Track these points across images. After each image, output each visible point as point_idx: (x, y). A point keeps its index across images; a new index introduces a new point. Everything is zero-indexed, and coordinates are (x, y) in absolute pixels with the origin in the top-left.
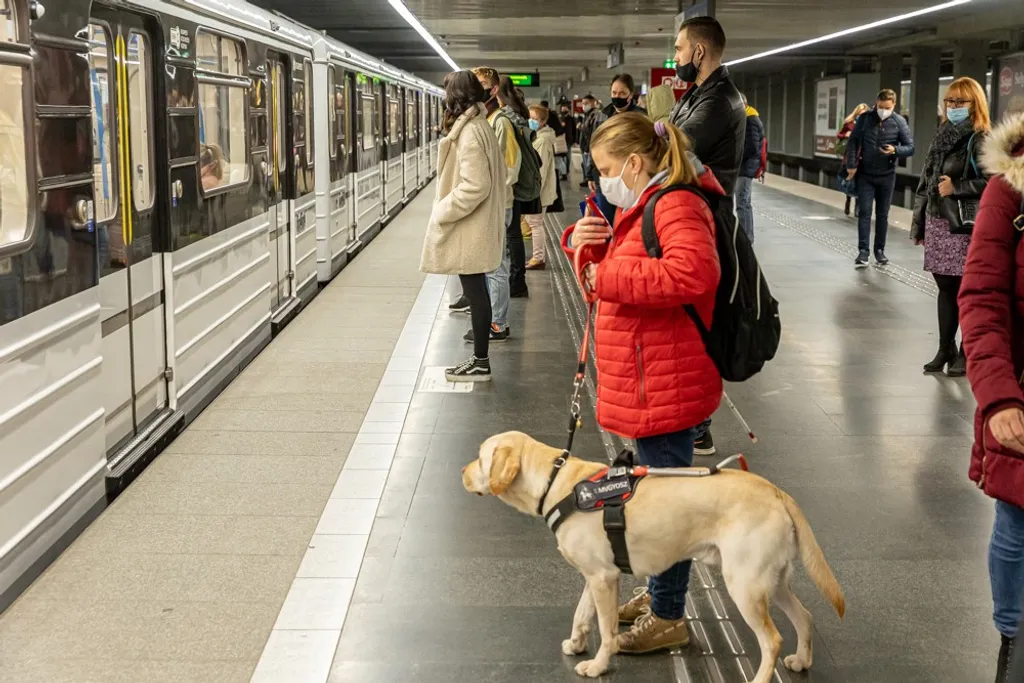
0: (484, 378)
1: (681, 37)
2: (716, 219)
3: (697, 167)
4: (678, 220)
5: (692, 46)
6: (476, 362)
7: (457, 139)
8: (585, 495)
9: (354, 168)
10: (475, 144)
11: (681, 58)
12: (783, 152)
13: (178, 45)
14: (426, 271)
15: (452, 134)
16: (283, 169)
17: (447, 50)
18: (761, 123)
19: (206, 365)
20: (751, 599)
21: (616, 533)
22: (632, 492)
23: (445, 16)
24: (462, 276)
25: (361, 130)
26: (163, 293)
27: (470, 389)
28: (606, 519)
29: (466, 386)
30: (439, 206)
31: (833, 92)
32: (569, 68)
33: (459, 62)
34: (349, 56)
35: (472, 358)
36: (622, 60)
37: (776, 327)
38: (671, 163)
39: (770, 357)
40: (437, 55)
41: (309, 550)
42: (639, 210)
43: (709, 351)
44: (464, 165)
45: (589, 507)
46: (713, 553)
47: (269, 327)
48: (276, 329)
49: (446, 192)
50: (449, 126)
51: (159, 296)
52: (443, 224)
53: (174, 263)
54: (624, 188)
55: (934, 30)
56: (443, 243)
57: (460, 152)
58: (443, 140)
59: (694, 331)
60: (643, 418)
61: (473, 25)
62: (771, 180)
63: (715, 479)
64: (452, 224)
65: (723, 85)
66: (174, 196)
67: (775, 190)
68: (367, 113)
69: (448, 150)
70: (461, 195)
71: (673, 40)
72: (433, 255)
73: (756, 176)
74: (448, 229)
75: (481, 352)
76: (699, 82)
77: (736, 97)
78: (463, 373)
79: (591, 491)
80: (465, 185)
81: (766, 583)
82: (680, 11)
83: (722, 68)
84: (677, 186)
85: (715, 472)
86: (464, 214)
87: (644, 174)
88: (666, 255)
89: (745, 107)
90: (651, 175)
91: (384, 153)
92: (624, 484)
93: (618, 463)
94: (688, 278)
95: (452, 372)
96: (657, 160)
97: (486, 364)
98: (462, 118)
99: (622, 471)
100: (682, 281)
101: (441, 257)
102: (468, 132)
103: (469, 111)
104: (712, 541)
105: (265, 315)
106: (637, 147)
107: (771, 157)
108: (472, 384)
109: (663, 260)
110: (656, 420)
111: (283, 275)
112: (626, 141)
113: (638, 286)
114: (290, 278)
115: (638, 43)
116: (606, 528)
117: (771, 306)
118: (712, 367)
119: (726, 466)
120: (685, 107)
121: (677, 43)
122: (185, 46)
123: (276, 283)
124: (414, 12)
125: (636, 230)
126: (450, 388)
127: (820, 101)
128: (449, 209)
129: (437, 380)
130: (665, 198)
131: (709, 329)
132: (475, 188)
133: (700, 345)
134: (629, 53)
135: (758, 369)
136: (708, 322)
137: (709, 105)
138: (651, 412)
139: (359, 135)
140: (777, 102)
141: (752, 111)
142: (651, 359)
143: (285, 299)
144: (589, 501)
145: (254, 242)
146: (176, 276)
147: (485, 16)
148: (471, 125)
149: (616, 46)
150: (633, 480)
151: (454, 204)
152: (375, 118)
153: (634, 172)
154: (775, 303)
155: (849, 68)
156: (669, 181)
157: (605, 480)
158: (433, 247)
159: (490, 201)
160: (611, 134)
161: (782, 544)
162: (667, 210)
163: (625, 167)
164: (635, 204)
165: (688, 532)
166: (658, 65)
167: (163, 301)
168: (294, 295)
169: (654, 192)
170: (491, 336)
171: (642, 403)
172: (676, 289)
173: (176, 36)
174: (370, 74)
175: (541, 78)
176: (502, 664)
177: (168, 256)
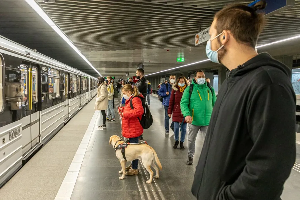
0: (105, 128)
1: (137, 72)
2: (142, 102)
3: (139, 93)
4: (136, 102)
5: (139, 73)
6: (103, 125)
7: (100, 88)
8: (119, 147)
9: (81, 94)
10: (103, 89)
11: (137, 75)
12: (155, 90)
13: (44, 70)
14: (95, 110)
15: (99, 87)
16: (68, 94)
17: (100, 73)
18: (151, 85)
19: (49, 133)
20: (147, 166)
21: (123, 153)
22: (127, 147)
23: (99, 68)
24: (101, 111)
25: (83, 86)
26: (39, 119)
27: (102, 130)
28: (122, 151)
29: (102, 129)
30: (97, 99)
31: (163, 80)
32: (120, 76)
33: (102, 75)
34: (80, 73)
35: (103, 124)
36: (128, 75)
37: (152, 120)
38: (135, 92)
39: (151, 125)
40: (98, 74)
41: (74, 158)
42: (129, 100)
43: (141, 124)
44: (102, 92)
45: (120, 149)
46: (140, 158)
47: (64, 123)
48: (65, 124)
49: (99, 96)
50: (99, 86)
51: (38, 120)
52: (98, 102)
53: (42, 113)
54: (127, 97)
55: (179, 71)
56: (98, 105)
57: (101, 90)
58: (98, 88)
59: (138, 121)
60: (130, 135)
61: (104, 69)
62: (153, 94)
63: (140, 145)
64: (100, 102)
65: (144, 79)
66: (42, 100)
67: (154, 96)
68: (84, 83)
69: (99, 90)
70: (101, 97)
71: (136, 72)
72: (96, 107)
73: (150, 94)
74: (99, 103)
75: (104, 123)
76: (140, 79)
77: (146, 81)
78: (101, 127)
79: (120, 146)
80: (102, 95)
81: (150, 163)
82: (138, 67)
83: (144, 77)
84: (135, 96)
85: (140, 144)
86: (101, 100)
87: (130, 94)
88: (134, 108)
89: (148, 83)
90: (132, 94)
91: (91, 89)
92: (126, 145)
93: (126, 142)
94: (139, 112)
95: (99, 127)
96: (132, 92)
97: (105, 125)
98: (101, 84)
99: (126, 143)
100: (138, 113)
101: (98, 107)
102: (102, 87)
103: (102, 83)
104: (141, 156)
105: (63, 121)
106: (129, 90)
107: (153, 91)
108: (103, 129)
109: (134, 110)
110: (132, 135)
111: (67, 113)
112: (127, 89)
113: (131, 115)
114: (69, 114)
115: (131, 72)
116: (122, 152)
117: (151, 116)
118: (141, 127)
119: (143, 143)
120: (138, 83)
121: (136, 73)
122: (46, 71)
123: (65, 115)
124: (94, 67)
125: (129, 103)
126: (99, 129)
127: (161, 82)
128: (99, 99)
129: (97, 128)
130: (134, 98)
131: (141, 120)
132: (103, 96)
133: (139, 123)
134: (130, 74)
135: (149, 127)
136: (141, 119)
137: (142, 83)
138: (131, 134)
139: (82, 87)
140: (154, 82)
141: (150, 83)
142: (131, 125)
143: (67, 118)
144: (120, 148)
145: (61, 108)
146: (42, 116)
147: (106, 67)
148: (103, 86)
149: (127, 72)
150: (127, 145)
151: (100, 99)
152: (85, 84)
153: (129, 94)
154: (152, 116)
155: (166, 76)
156: (134, 95)
157: (123, 144)
158: (96, 106)
159: (106, 99)
160: (125, 88)
161: (151, 157)
162: (134, 100)
163: (127, 93)
164: (129, 99)
165: (135, 154)
166: (134, 76)
167: (39, 120)
168: (69, 117)
169: (132, 97)
170: (106, 120)
171: (130, 132)
172: (137, 114)
173: (44, 68)
174: (85, 76)
175: (115, 78)
176: (106, 177)
177: (40, 112)
